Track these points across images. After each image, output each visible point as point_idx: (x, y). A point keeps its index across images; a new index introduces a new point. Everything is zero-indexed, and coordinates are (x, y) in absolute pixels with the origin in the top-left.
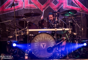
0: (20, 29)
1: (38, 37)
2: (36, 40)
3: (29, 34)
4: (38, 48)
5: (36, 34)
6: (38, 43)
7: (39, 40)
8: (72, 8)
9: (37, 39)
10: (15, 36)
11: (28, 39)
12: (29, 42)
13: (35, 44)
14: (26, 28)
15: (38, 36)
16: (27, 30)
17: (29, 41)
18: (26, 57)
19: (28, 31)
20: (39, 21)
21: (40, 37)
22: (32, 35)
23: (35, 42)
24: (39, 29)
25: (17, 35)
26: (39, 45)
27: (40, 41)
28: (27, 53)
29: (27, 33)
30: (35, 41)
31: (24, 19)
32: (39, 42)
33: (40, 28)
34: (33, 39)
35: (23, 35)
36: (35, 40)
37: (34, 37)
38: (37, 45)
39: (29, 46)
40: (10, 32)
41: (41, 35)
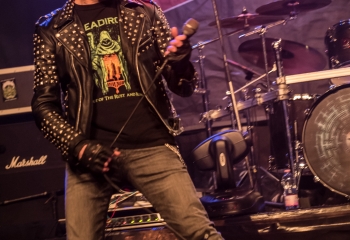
1: (331, 105)
2: (322, 120)
3: (290, 95)
4: (338, 153)
6: (335, 134)
7: (338, 119)
9: (328, 114)
10: (230, 112)
11: (287, 119)
12: (292, 131)
13: (319, 138)
15: (327, 102)
16: (279, 80)
17: (292, 125)
18: (287, 197)
19: (282, 86)
21: (339, 106)
23: (320, 130)
24: (331, 68)
25: (238, 106)
26: (340, 140)
27: (341, 122)
28: (291, 182)
29: (281, 92)
30: (320, 124)
31: (258, 33)
32: (338, 128)
33: (335, 63)
34: (308, 117)
35: (264, 105)
36: (319, 120)
38: (329, 140)
40: (208, 93)
41: (340, 98)
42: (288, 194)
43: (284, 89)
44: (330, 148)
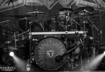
0: (20, 32)
1: (44, 42)
3: (32, 38)
4: (44, 56)
5: (41, 38)
6: (44, 51)
7: (45, 46)
8: (88, 5)
9: (43, 45)
10: (14, 41)
11: (30, 45)
12: (31, 49)
14: (28, 31)
15: (43, 41)
16: (29, 33)
17: (31, 47)
19: (30, 35)
20: (45, 22)
21: (46, 43)
22: (36, 40)
23: (40, 49)
24: (45, 32)
25: (16, 40)
26: (45, 53)
28: (29, 64)
29: (30, 37)
30: (40, 47)
31: (25, 19)
32: (45, 49)
34: (37, 45)
35: (24, 40)
36: (40, 46)
37: (38, 42)
38: (42, 52)
39: (32, 54)
40: (8, 36)
41: (47, 40)
42: (28, 67)
43: (31, 36)
44: (42, 55)
